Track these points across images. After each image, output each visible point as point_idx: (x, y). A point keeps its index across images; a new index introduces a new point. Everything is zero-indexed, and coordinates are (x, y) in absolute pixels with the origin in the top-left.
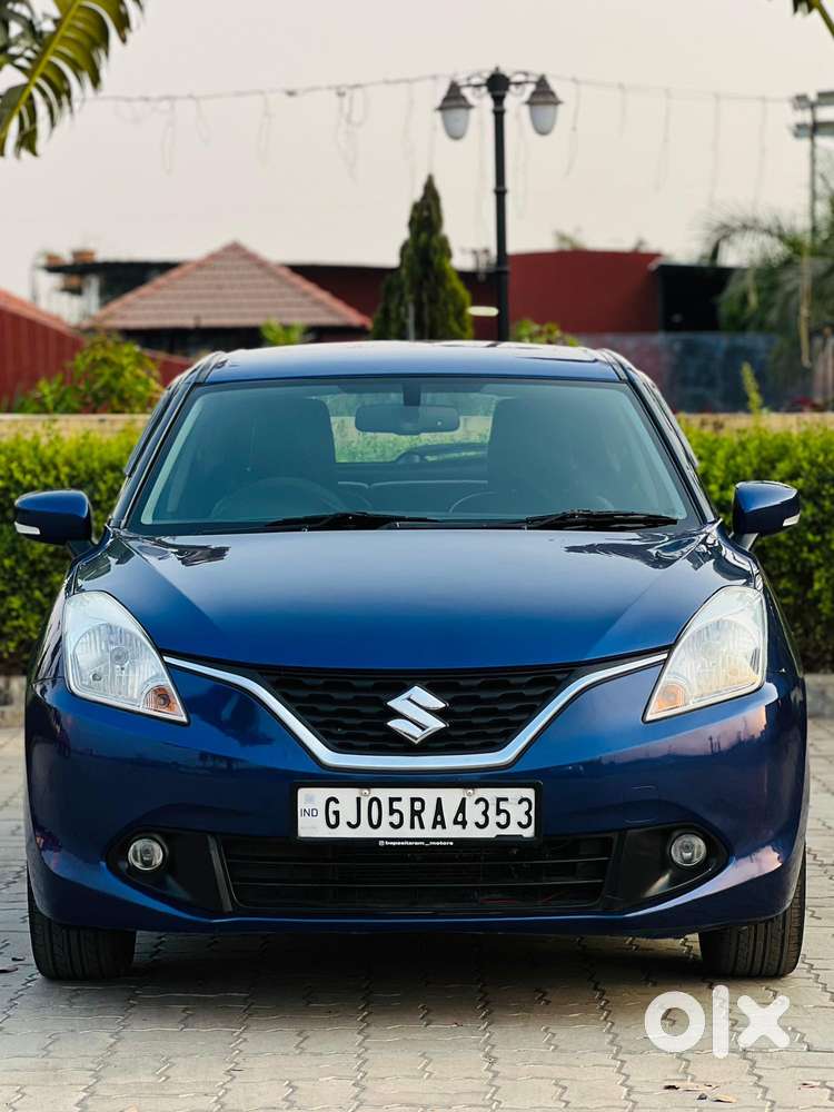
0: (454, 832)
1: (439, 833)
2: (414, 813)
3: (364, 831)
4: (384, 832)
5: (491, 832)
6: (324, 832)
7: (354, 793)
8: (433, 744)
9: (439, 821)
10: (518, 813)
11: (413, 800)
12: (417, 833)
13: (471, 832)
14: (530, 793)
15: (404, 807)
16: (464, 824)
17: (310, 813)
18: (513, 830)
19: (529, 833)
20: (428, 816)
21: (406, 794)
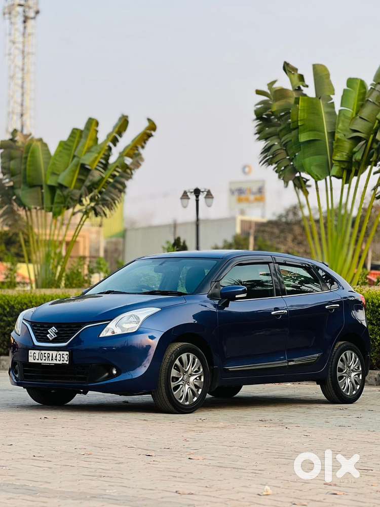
0: (55, 362)
1: (52, 362)
2: (48, 357)
3: (40, 361)
4: (43, 361)
5: (61, 362)
6: (33, 361)
7: (38, 351)
8: (54, 341)
9: (52, 359)
10: (66, 357)
11: (48, 354)
12: (48, 362)
13: (58, 362)
14: (68, 353)
15: (46, 355)
16: (56, 360)
17: (31, 356)
18: (65, 362)
19: (67, 363)
20: (50, 358)
21: (47, 352)
